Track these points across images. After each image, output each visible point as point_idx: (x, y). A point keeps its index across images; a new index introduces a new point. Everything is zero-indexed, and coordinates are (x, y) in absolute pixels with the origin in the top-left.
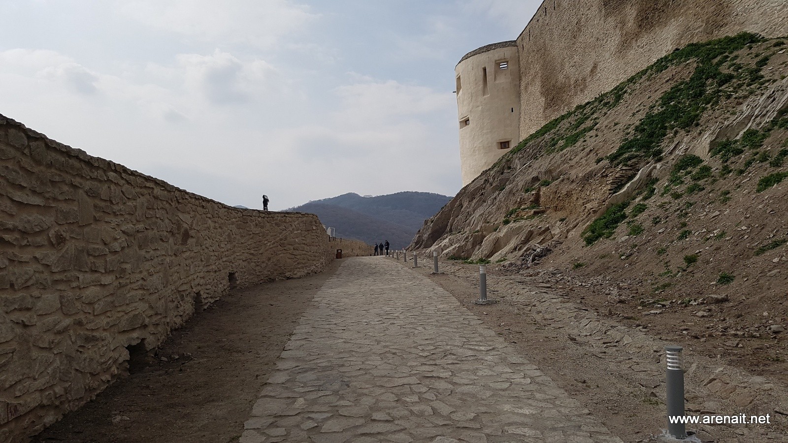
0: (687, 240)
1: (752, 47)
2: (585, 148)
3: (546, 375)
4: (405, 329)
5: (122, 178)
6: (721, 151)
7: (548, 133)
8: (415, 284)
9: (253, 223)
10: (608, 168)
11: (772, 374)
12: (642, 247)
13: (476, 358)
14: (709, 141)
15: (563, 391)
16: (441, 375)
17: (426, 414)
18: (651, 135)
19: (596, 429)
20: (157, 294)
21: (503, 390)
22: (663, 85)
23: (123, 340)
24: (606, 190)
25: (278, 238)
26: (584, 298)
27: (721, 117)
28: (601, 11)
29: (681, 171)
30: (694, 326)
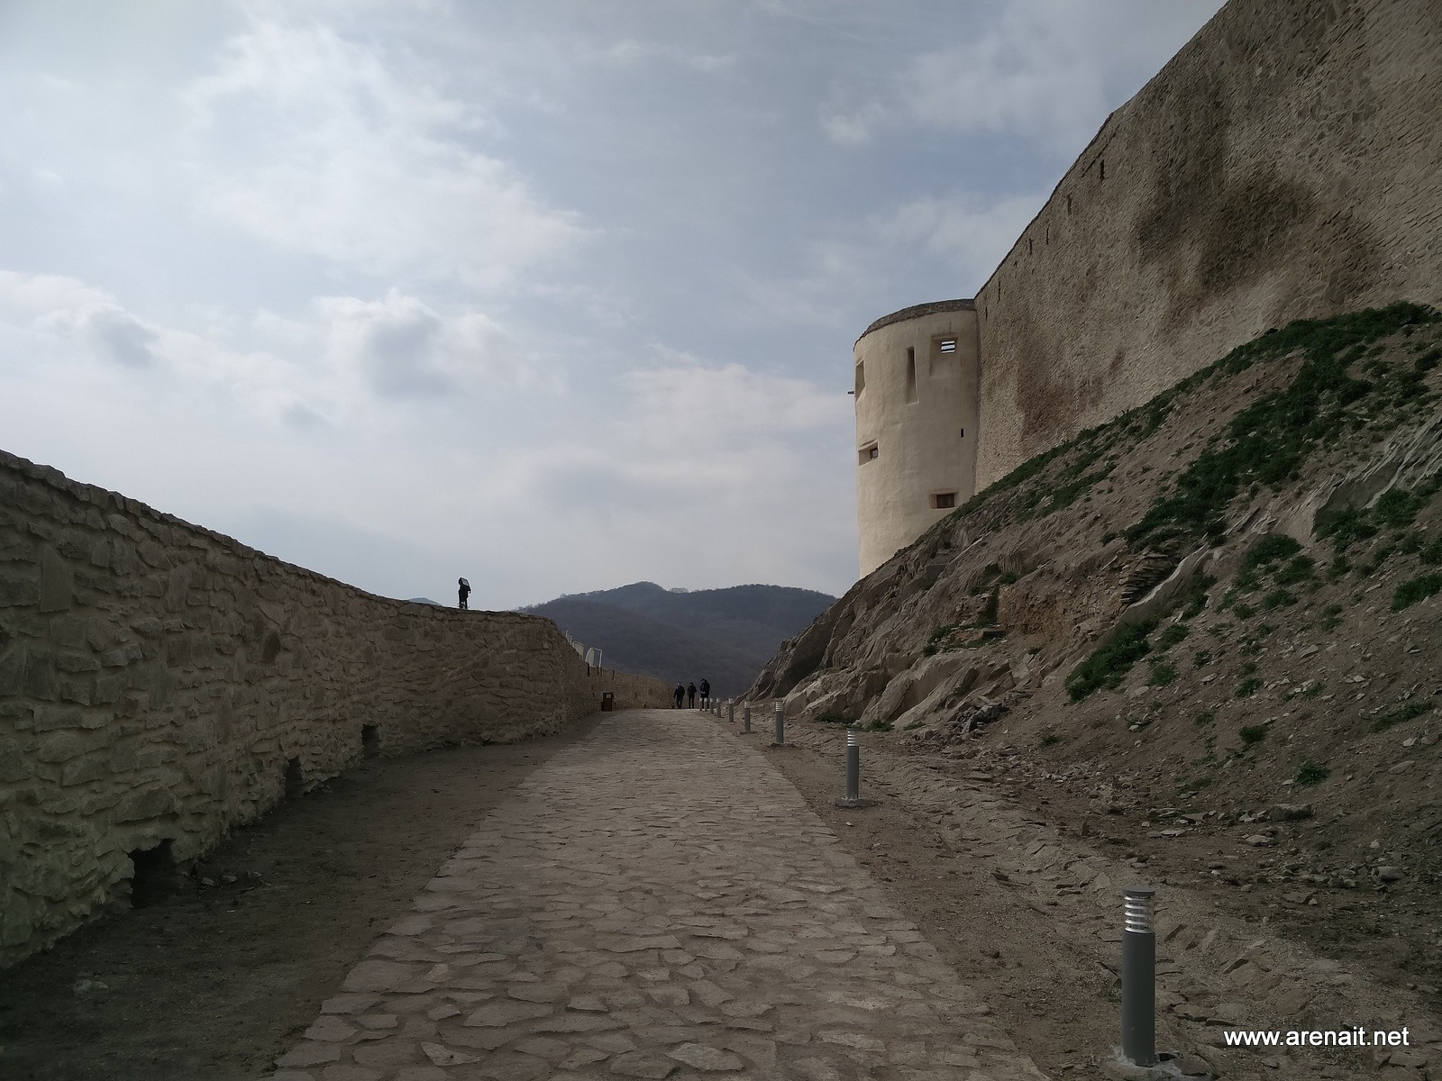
0: (1253, 697)
1: (1412, 332)
2: (1087, 513)
3: (928, 940)
4: (681, 848)
5: (140, 527)
6: (1337, 530)
7: (1026, 481)
8: (733, 763)
9: (421, 630)
10: (1122, 554)
11: (1358, 957)
12: (1170, 708)
13: (805, 905)
14: (1313, 509)
15: (951, 970)
16: (728, 935)
17: (676, 1002)
18: (1208, 494)
19: (992, 1042)
20: (203, 756)
21: (838, 965)
22: (1238, 398)
23: (124, 839)
24: (1118, 596)
25: (470, 663)
26: (1047, 803)
27: (1341, 464)
28: (1134, 251)
29: (1259, 565)
30: (1238, 861)
